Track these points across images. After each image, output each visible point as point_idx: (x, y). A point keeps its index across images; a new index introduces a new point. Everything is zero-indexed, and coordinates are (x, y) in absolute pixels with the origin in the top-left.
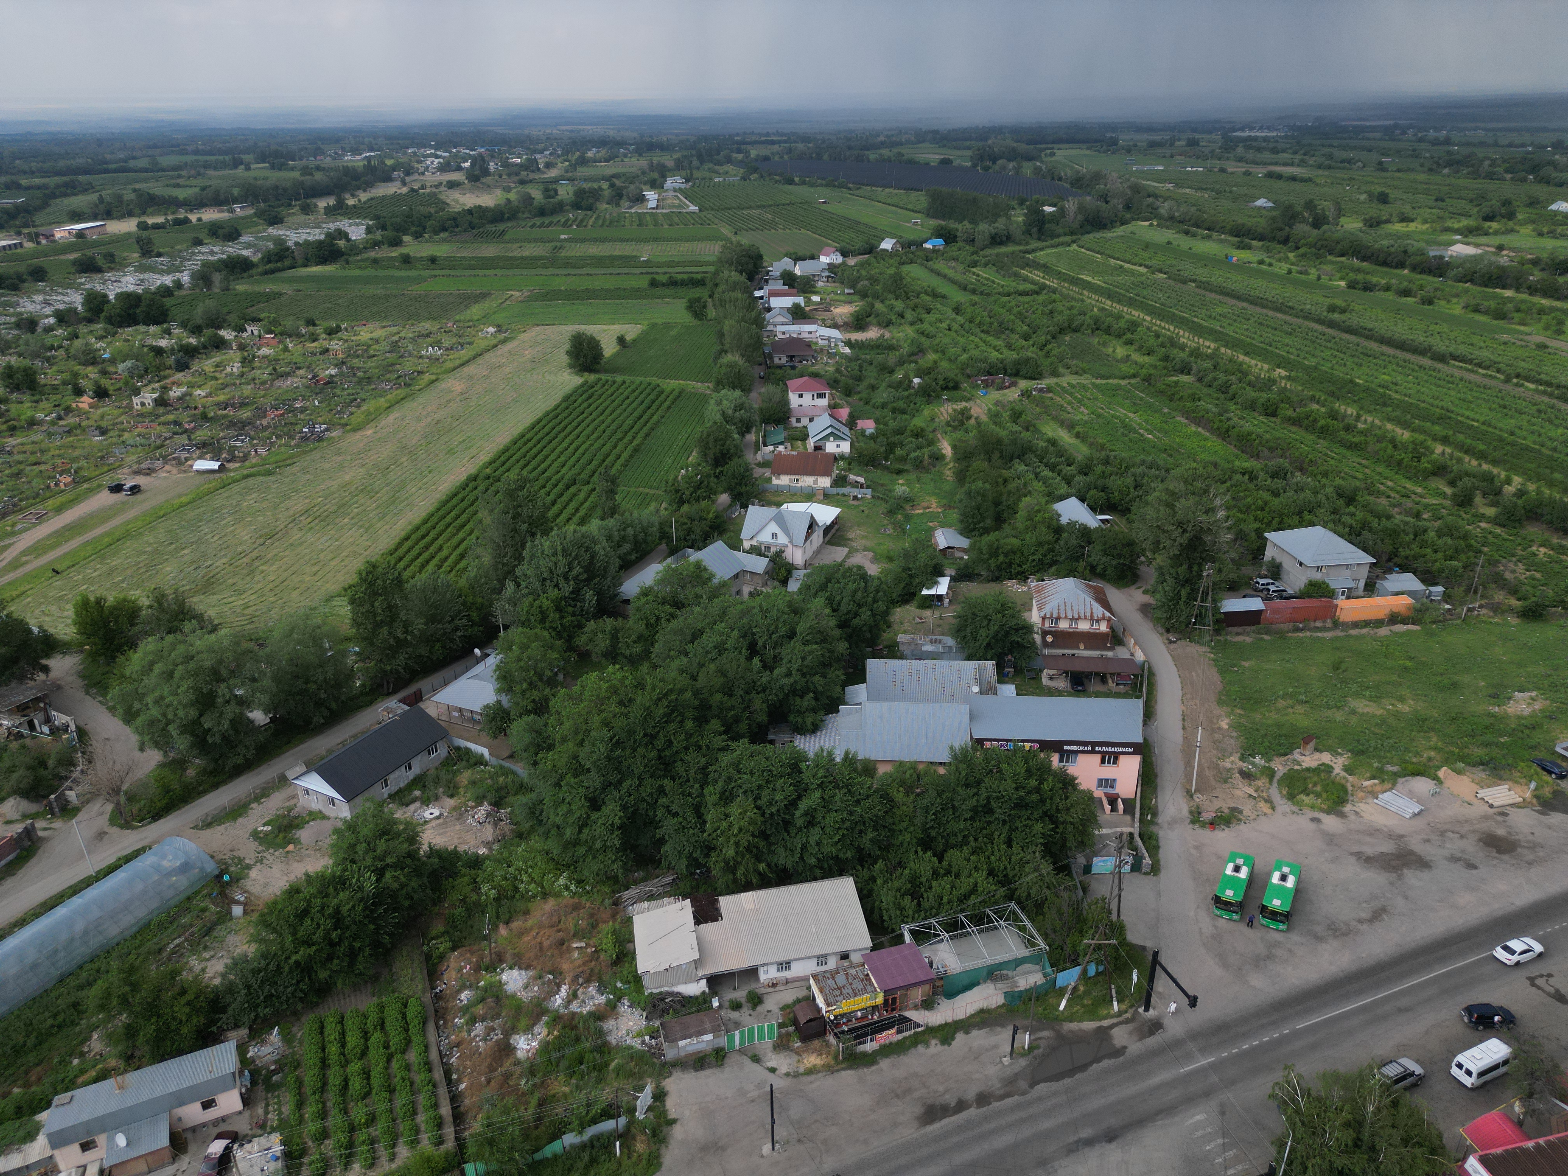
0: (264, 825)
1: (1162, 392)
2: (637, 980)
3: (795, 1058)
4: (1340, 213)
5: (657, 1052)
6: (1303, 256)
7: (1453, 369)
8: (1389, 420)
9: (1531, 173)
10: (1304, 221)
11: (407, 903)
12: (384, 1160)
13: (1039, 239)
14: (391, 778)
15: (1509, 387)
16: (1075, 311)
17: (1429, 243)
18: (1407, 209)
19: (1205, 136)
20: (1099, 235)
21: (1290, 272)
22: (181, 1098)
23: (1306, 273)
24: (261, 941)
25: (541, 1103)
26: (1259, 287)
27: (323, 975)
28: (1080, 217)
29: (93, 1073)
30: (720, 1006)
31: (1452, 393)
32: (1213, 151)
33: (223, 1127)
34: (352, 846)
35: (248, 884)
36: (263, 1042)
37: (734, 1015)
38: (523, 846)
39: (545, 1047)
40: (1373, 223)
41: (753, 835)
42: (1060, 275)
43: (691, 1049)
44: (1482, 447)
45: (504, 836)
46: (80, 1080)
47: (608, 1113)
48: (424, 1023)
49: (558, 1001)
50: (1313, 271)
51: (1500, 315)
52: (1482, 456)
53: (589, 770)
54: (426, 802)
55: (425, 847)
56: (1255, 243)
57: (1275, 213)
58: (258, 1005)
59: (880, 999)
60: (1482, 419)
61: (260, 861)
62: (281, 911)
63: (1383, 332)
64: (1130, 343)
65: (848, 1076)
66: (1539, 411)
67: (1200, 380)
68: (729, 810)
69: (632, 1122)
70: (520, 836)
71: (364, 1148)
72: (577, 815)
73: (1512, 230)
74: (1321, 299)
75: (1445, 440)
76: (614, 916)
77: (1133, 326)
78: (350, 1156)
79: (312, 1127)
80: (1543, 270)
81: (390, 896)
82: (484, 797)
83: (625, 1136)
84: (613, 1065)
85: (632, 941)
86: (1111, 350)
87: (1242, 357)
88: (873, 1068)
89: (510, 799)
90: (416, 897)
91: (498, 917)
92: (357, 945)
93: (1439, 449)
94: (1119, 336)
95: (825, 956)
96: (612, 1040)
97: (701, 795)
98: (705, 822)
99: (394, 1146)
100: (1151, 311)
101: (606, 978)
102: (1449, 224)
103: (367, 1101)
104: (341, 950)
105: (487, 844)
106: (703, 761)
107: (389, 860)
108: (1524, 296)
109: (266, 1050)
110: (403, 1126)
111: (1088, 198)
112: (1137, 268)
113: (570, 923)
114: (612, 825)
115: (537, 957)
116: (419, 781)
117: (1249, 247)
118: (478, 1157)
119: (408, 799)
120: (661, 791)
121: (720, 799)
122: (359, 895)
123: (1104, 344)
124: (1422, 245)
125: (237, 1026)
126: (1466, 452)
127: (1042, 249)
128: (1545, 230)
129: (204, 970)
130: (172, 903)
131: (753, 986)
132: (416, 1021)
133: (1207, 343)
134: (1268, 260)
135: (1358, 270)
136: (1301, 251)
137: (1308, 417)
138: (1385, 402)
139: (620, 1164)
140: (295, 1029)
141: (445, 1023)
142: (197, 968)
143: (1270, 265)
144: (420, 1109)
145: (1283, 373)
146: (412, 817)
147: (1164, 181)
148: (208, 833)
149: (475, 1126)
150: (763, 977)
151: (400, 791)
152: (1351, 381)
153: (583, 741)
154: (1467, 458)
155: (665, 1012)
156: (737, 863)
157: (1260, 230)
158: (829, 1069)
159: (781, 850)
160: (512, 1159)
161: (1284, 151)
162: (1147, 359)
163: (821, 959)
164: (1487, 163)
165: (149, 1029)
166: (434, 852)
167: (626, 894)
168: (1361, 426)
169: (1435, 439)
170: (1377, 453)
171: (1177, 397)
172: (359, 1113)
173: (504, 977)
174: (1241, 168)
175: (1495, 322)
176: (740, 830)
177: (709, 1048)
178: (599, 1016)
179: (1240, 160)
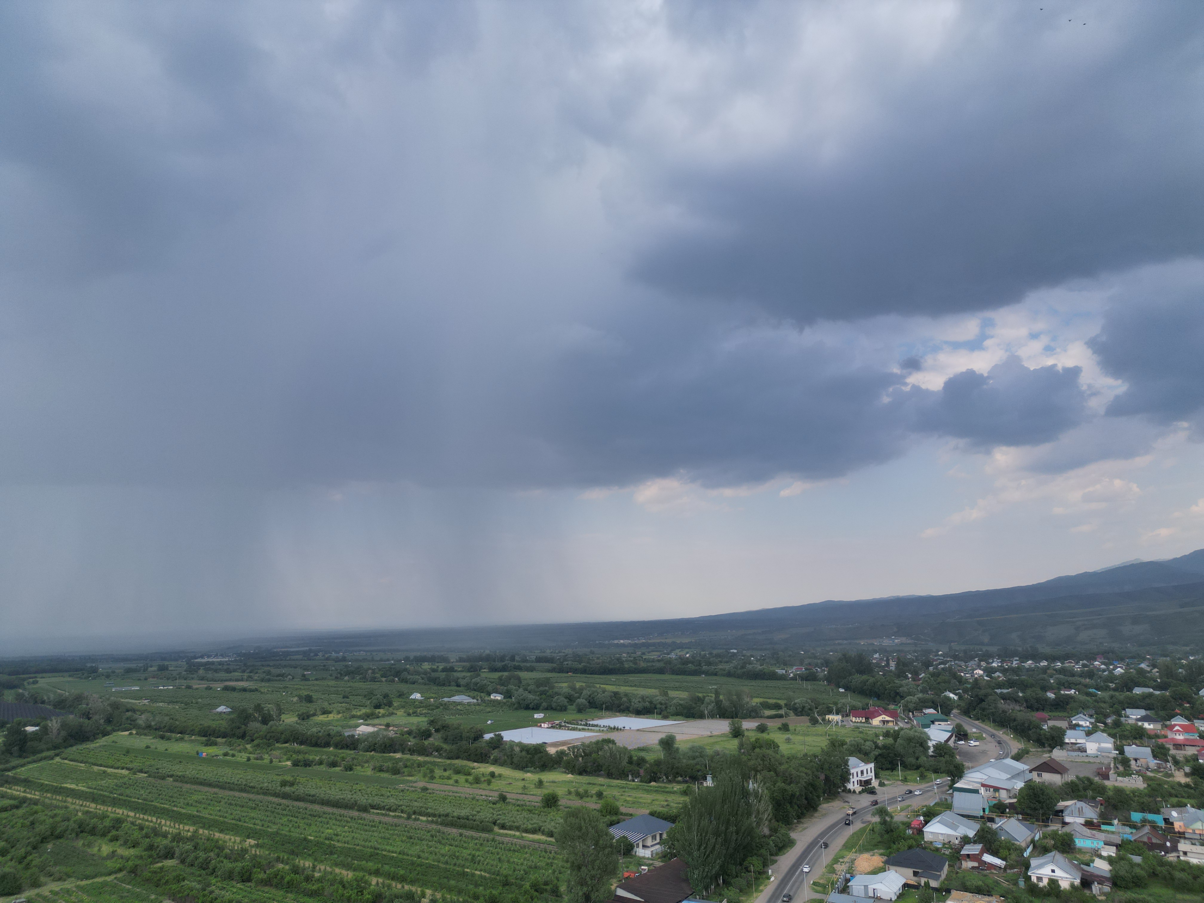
1: (148, 880)
4: (280, 712)
6: (258, 745)
7: (373, 816)
8: (336, 865)
9: (396, 676)
10: (255, 719)
13: (20, 756)
15: (410, 822)
16: (58, 819)
17: (343, 727)
18: (326, 705)
19: (172, 663)
20: (84, 746)
21: (249, 759)
23: (262, 759)
26: (227, 774)
28: (63, 733)
31: (376, 834)
32: (180, 674)
40: (305, 717)
42: (43, 788)
44: (402, 872)
50: (266, 756)
51: (396, 771)
52: (403, 879)
56: (219, 740)
57: (233, 716)
60: (398, 850)
63: (322, 796)
64: (115, 839)
66: (432, 836)
67: (183, 862)
73: (393, 714)
74: (275, 778)
75: (377, 873)
77: (118, 822)
80: (415, 737)
86: (96, 849)
87: (217, 835)
93: (374, 880)
94: (104, 835)
100: (135, 808)
102: (354, 712)
108: (408, 756)
111: (71, 717)
112: (120, 771)
117: (215, 744)
123: (90, 845)
124: (339, 728)
126: (393, 879)
127: (23, 766)
128: (411, 711)
133: (187, 828)
134: (231, 752)
135: (299, 752)
136: (256, 742)
137: (276, 876)
138: (331, 851)
143: (233, 756)
145: (252, 842)
147: (141, 698)
152: (305, 839)
154: (394, 884)
157: (222, 730)
161: (235, 671)
162: (132, 852)
164: (370, 671)
168: (317, 875)
169: (370, 874)
170: (332, 895)
171: (163, 881)
174: (203, 685)
175: (394, 777)
179: (202, 679)
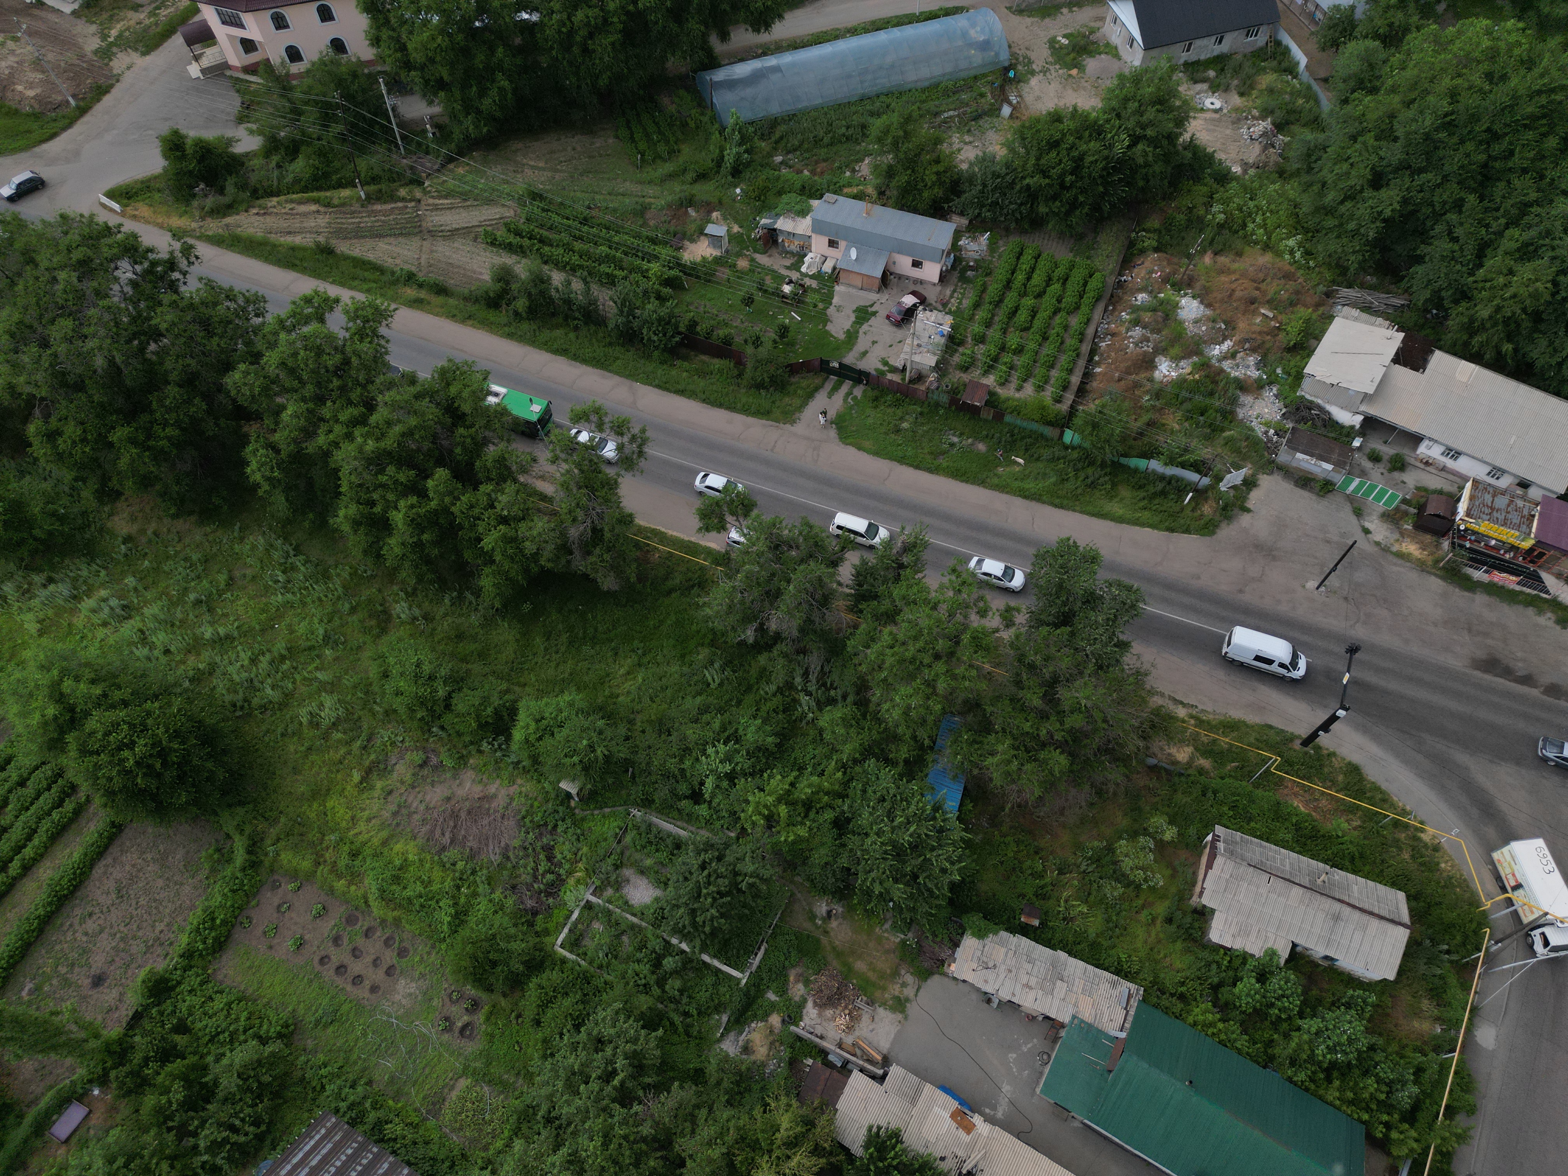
0: (1064, 36)
2: (1299, 377)
3: (1397, 536)
5: (1274, 449)
11: (1141, 183)
12: (1013, 386)
14: (1198, 43)
22: (903, 248)
24: (1012, 150)
25: (1151, 424)
27: (1043, 209)
29: (855, 190)
30: (1359, 449)
33: (918, 288)
34: (1126, 100)
35: (1025, 89)
36: (974, 239)
37: (1367, 464)
38: (1277, 186)
39: (1181, 382)
41: (1524, 310)
43: (1305, 466)
45: (1266, 164)
46: (846, 190)
47: (1198, 467)
48: (1098, 300)
49: (1217, 351)
53: (1396, 139)
54: (1214, 88)
55: (1187, 137)
58: (983, 206)
59: (1527, 544)
61: (1045, 71)
62: (1038, 131)
65: (1436, 584)
68: (1518, 268)
69: (1213, 487)
70: (1282, 174)
71: (1004, 368)
72: (1351, 182)
76: (1318, 305)
78: (991, 367)
79: (976, 328)
81: (1131, 169)
82: (1272, 112)
83: (1201, 494)
84: (1227, 434)
85: (1318, 339)
88: (1466, 594)
89: (1295, 128)
90: (1151, 183)
91: (1211, 243)
92: (1081, 199)
95: (1504, 472)
96: (1241, 413)
97: (1500, 234)
98: (1481, 266)
99: (1025, 381)
101: (1271, 357)
103: (1024, 334)
104: (1067, 195)
105: (1245, 166)
106: (1533, 196)
107: (1149, 132)
109: (973, 246)
110: (1039, 371)
113: (1272, 288)
114: (1380, 213)
115: (1222, 301)
116: (1220, 62)
118: (1078, 431)
119: (1200, 75)
120: (1458, 205)
121: (1518, 250)
122: (1106, 152)
125: (962, 214)
129: (959, 150)
130: (963, 75)
131: (1405, 451)
132: (1092, 294)
139: (1182, 509)
140: (1001, 243)
141: (1114, 310)
142: (956, 146)
144: (1058, 366)
146: (1193, 97)
148: (1016, 20)
149: (1090, 406)
150: (1423, 449)
151: (1197, 63)
153: (1413, 101)
155: (1304, 420)
156: (1483, 328)
158: (1421, 566)
159: (1543, 343)
160: (1103, 448)
163: (1497, 472)
165: (903, 178)
166: (1192, 146)
167: (1345, 292)
172: (1013, 339)
173: (1183, 302)
176: (1514, 296)
177: (1322, 476)
178: (1242, 386)
